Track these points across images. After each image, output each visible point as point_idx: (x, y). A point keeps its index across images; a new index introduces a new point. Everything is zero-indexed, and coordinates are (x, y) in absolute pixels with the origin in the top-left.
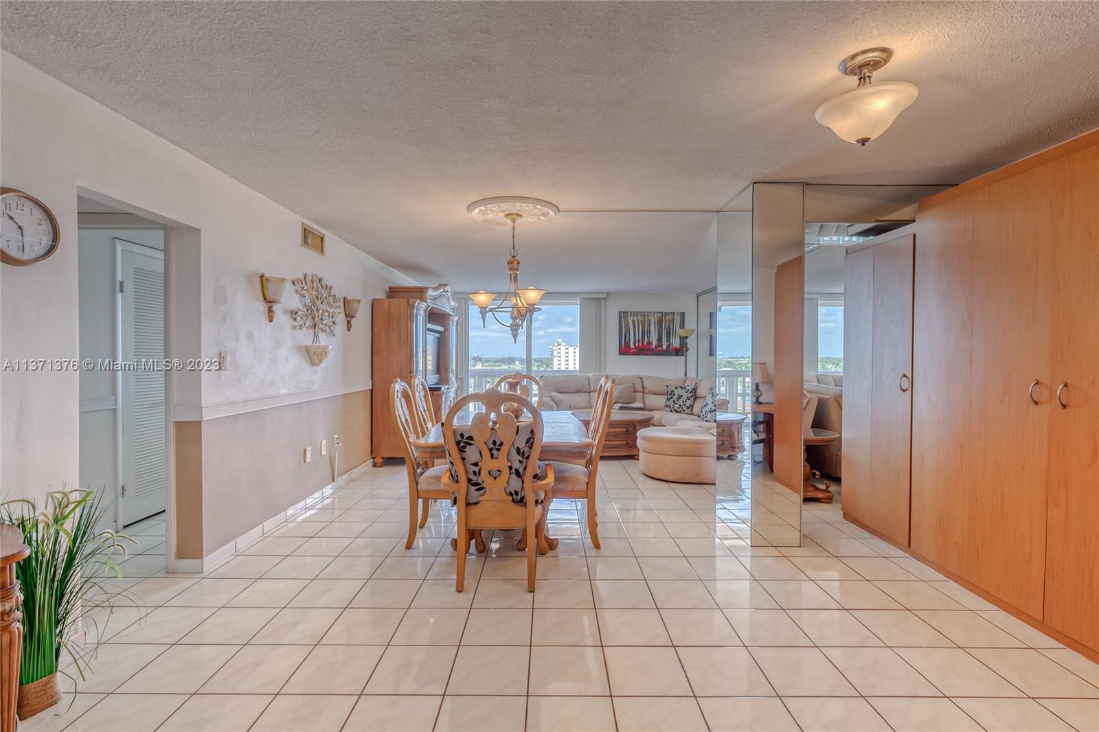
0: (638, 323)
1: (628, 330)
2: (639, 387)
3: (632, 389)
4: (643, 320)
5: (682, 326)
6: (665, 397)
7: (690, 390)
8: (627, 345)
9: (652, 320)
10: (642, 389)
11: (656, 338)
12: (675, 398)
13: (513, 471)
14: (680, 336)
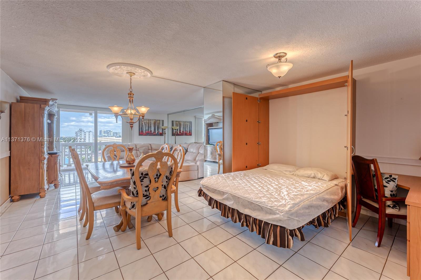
0: (147, 123)
1: (142, 126)
2: (150, 148)
4: (149, 122)
5: (163, 125)
8: (142, 131)
9: (152, 122)
11: (154, 129)
13: (163, 186)
14: (162, 128)
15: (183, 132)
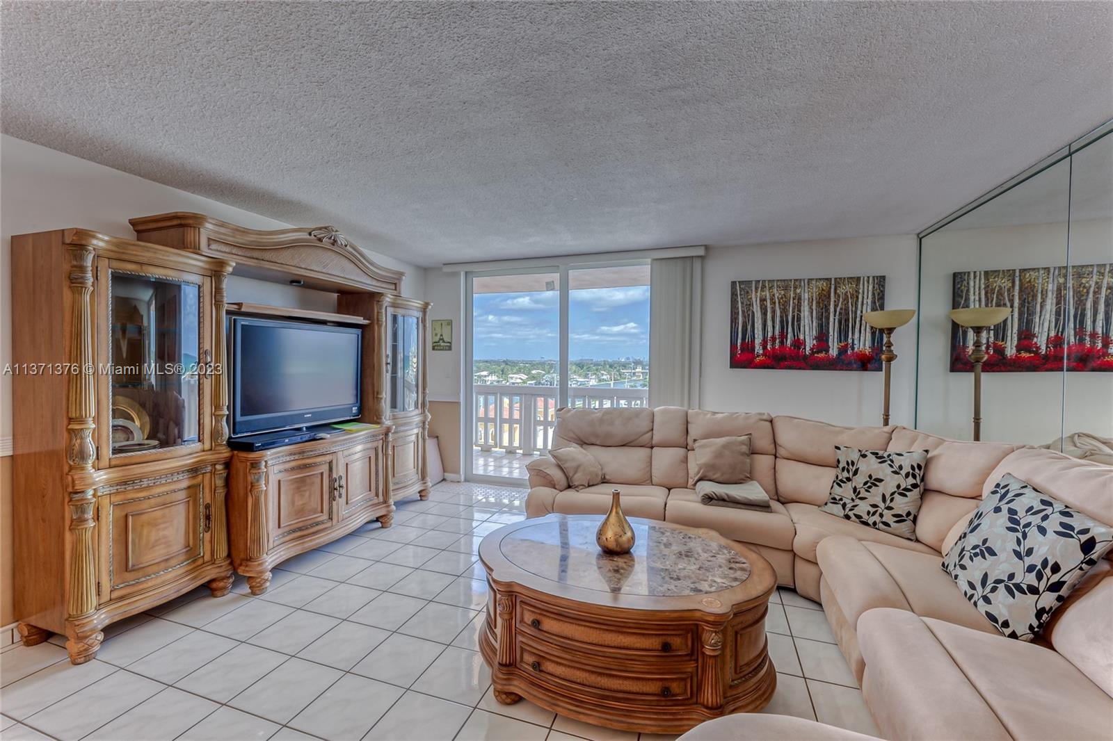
0: (773, 303)
1: (749, 317)
2: (764, 443)
3: (744, 449)
4: (785, 296)
5: (879, 302)
6: (829, 475)
7: (907, 468)
8: (748, 347)
9: (806, 297)
10: (771, 448)
11: (815, 333)
12: (859, 481)
14: (872, 328)
15: (1057, 341)
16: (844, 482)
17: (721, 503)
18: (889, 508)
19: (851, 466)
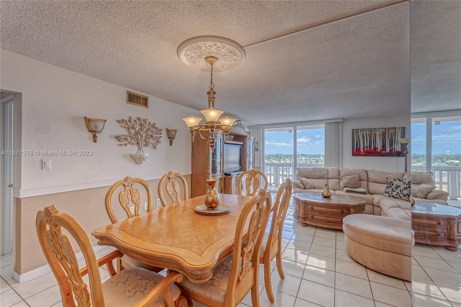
0: (367, 136)
1: (358, 140)
2: (364, 177)
3: (358, 179)
4: (371, 133)
5: (403, 135)
6: (385, 186)
7: (407, 183)
8: (358, 150)
9: (378, 134)
10: (367, 179)
11: (381, 145)
12: (393, 187)
14: (401, 143)
16: (389, 187)
17: (351, 192)
18: (402, 193)
19: (391, 183)
